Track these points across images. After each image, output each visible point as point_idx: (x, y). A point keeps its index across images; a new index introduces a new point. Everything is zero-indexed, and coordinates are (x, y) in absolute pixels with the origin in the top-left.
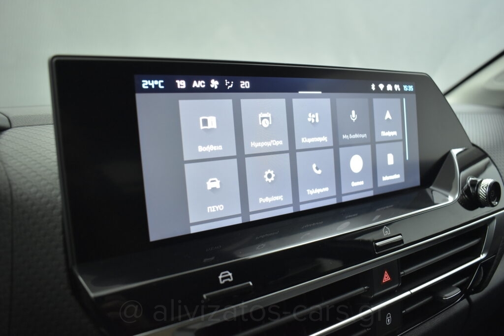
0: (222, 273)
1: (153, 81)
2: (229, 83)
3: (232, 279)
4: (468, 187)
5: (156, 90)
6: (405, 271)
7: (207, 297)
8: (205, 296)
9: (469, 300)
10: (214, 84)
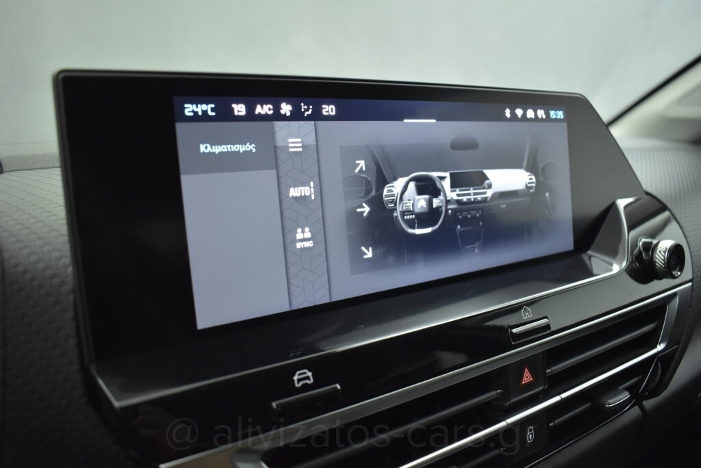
0: (298, 373)
1: (199, 106)
2: (306, 107)
3: (312, 381)
4: (640, 253)
5: (205, 117)
6: (554, 368)
7: (277, 405)
8: (274, 404)
9: (642, 408)
10: (286, 109)
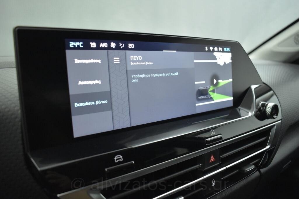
0: (116, 156)
1: (76, 43)
2: (122, 44)
4: (260, 108)
5: (78, 48)
6: (223, 155)
7: (108, 170)
8: (106, 170)
9: (260, 172)
10: (113, 45)
